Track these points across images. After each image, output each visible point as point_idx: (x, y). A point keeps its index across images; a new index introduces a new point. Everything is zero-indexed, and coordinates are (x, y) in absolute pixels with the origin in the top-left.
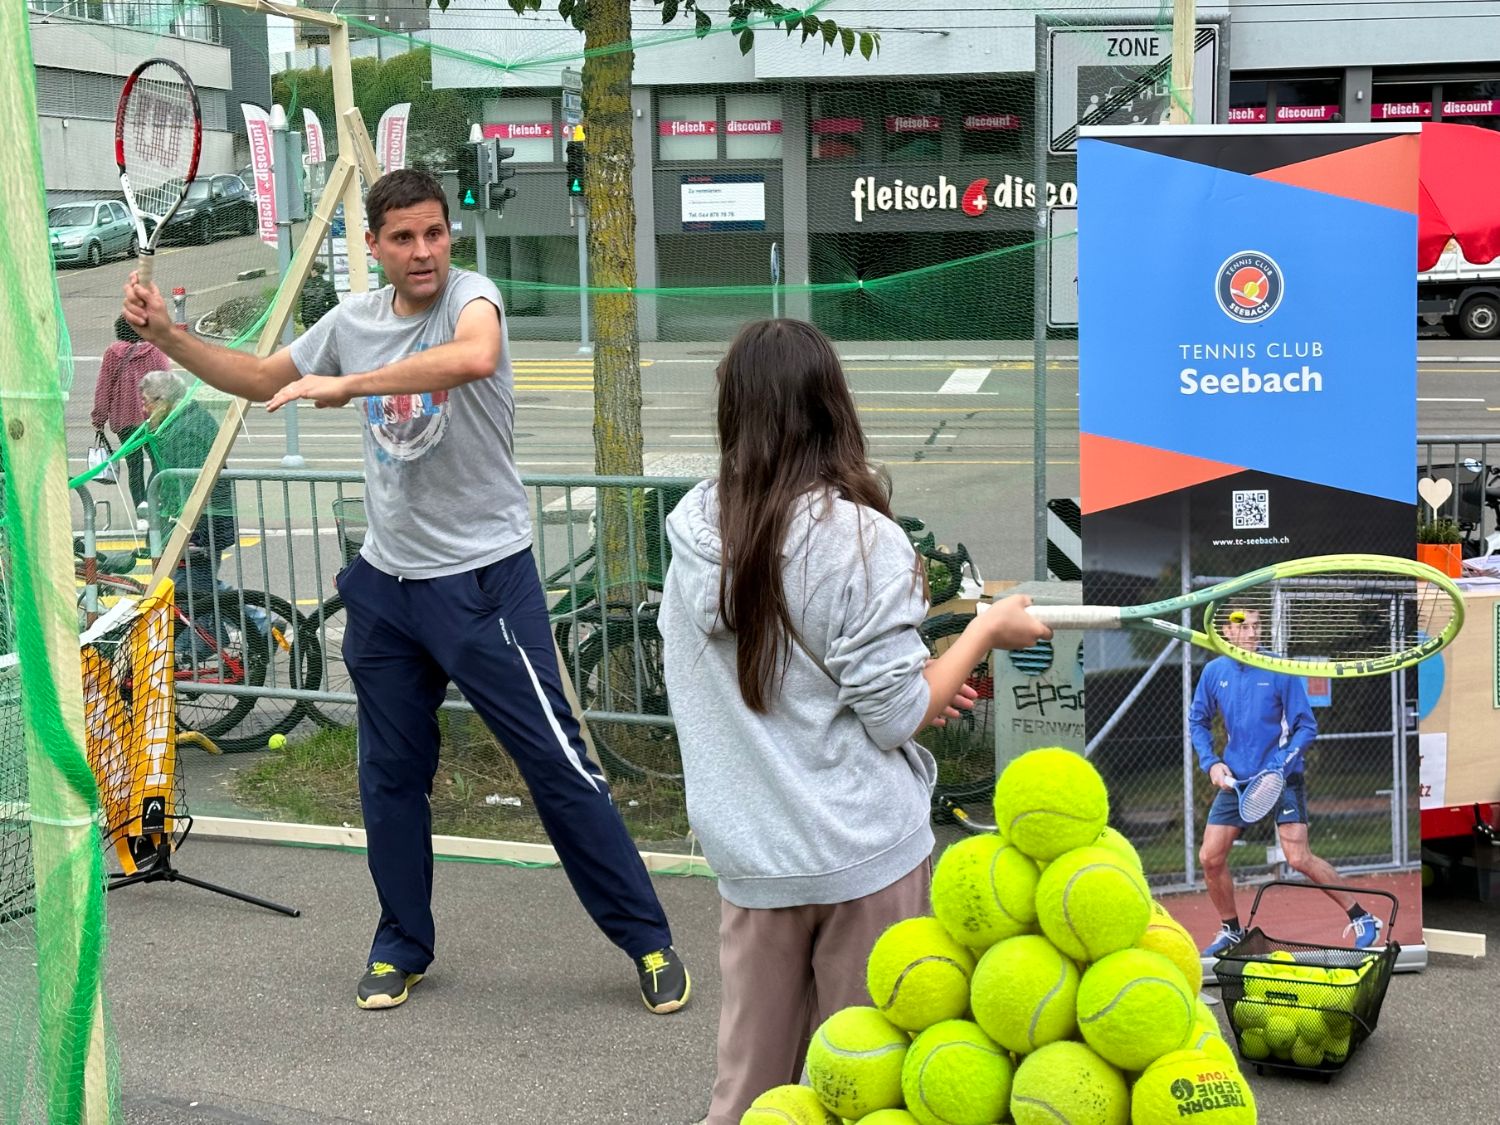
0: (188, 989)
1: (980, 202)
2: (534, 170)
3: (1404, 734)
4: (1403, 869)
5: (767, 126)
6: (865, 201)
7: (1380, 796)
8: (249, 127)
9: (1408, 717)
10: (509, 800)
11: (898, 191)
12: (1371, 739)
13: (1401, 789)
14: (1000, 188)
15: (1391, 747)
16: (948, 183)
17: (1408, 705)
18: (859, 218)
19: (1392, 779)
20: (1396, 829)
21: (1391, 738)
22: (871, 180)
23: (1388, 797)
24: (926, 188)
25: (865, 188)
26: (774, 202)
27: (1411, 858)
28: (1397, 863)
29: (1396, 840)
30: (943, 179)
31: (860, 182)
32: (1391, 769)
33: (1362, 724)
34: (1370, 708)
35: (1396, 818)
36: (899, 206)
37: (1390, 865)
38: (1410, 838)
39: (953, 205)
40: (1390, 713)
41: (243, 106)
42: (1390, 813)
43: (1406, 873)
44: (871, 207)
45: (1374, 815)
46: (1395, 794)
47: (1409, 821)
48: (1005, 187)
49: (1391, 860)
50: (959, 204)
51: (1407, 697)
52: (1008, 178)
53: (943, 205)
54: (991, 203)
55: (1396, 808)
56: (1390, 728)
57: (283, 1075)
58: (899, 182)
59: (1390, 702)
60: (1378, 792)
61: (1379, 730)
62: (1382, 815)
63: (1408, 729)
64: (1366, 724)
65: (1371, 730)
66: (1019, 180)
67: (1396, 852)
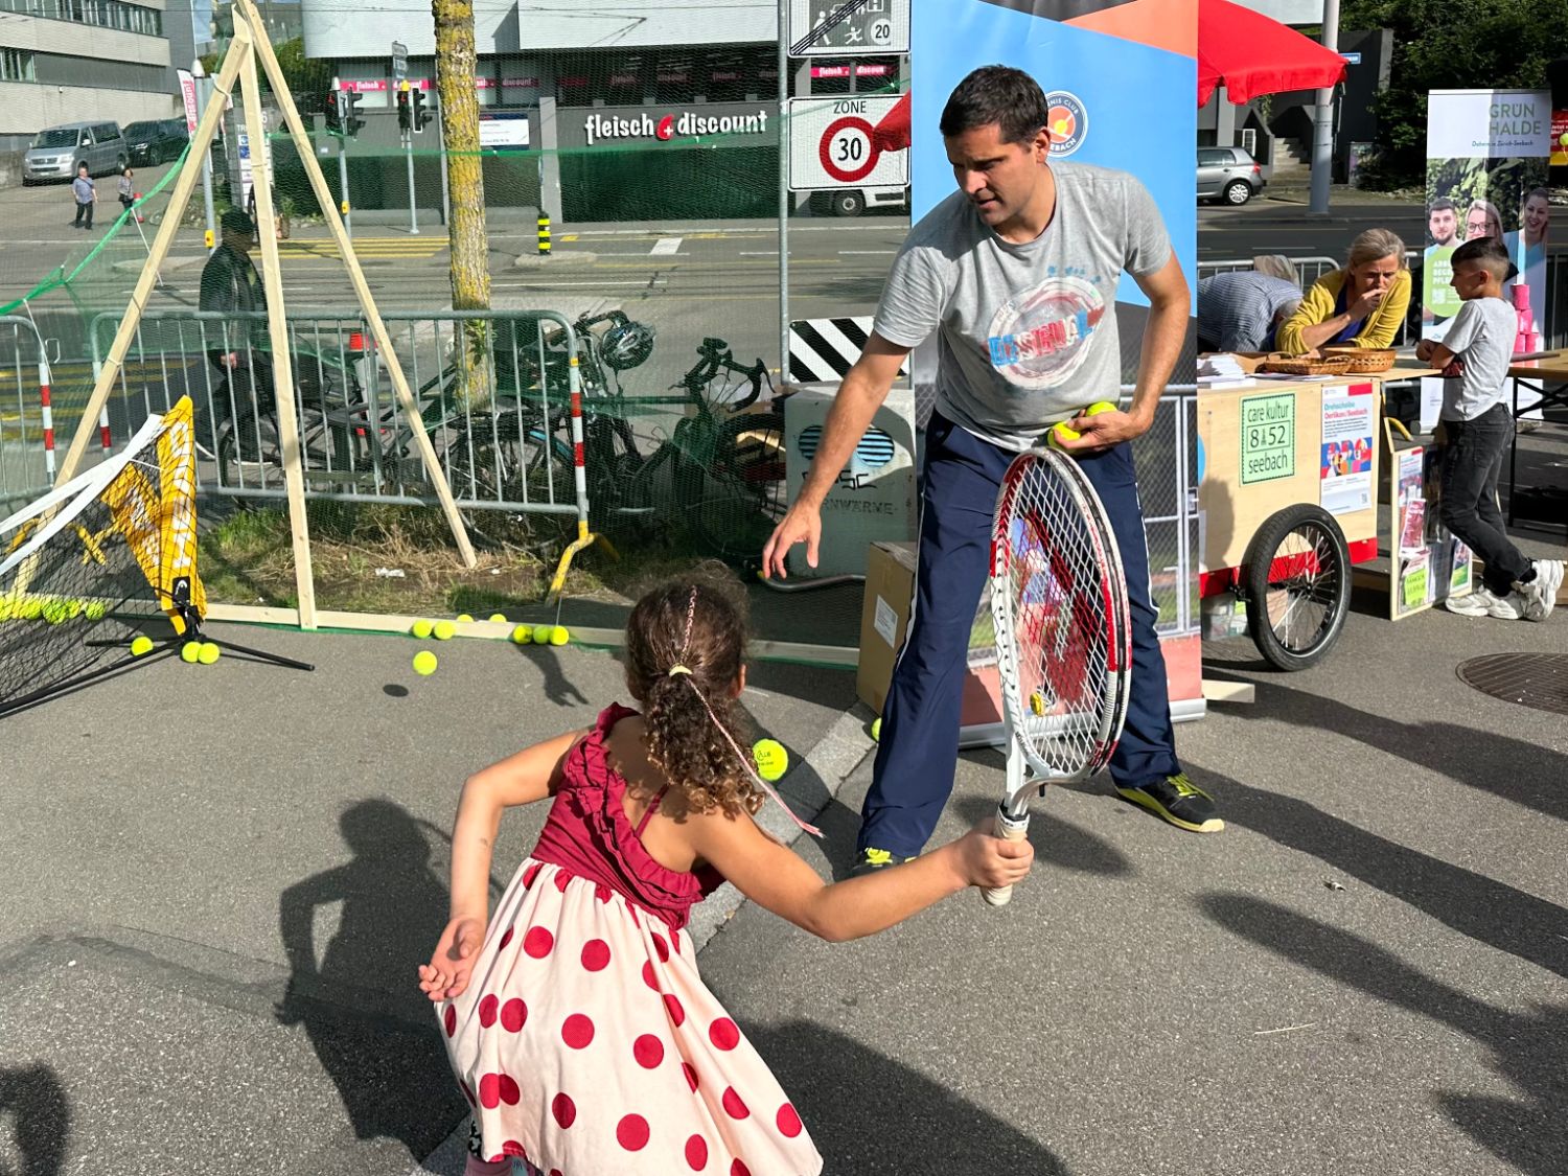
0: (116, 790)
1: (669, 131)
2: (377, 112)
3: (1187, 517)
4: (1186, 634)
5: (529, 82)
6: (594, 130)
7: (1167, 573)
8: (183, 86)
9: (1190, 502)
10: (394, 573)
11: (616, 124)
12: (1160, 523)
13: (1184, 566)
14: (681, 121)
15: (1176, 529)
16: (648, 118)
17: (1190, 492)
18: (590, 142)
19: (1177, 557)
20: (1180, 600)
21: (1176, 522)
22: (598, 117)
23: (1174, 572)
24: (633, 122)
25: (594, 122)
26: (535, 131)
27: (1192, 625)
28: (1181, 628)
29: (1180, 610)
30: (644, 116)
31: (591, 118)
32: (1176, 548)
33: (1153, 511)
34: (1159, 496)
35: (1180, 591)
36: (616, 134)
37: (1175, 631)
38: (1192, 607)
39: (652, 132)
40: (1176, 500)
41: (179, 72)
42: (1175, 587)
43: (1188, 638)
44: (598, 135)
45: (1163, 589)
46: (1180, 569)
47: (1191, 592)
48: (684, 121)
49: (1176, 627)
50: (655, 132)
51: (1190, 486)
52: (687, 115)
53: (645, 133)
54: (676, 131)
55: (1180, 582)
56: (1175, 513)
57: (204, 901)
58: (616, 118)
59: (1175, 491)
60: (1165, 569)
61: (1167, 515)
62: (1169, 588)
63: (1191, 513)
64: (1156, 510)
65: (1160, 516)
66: (693, 116)
67: (1180, 620)
